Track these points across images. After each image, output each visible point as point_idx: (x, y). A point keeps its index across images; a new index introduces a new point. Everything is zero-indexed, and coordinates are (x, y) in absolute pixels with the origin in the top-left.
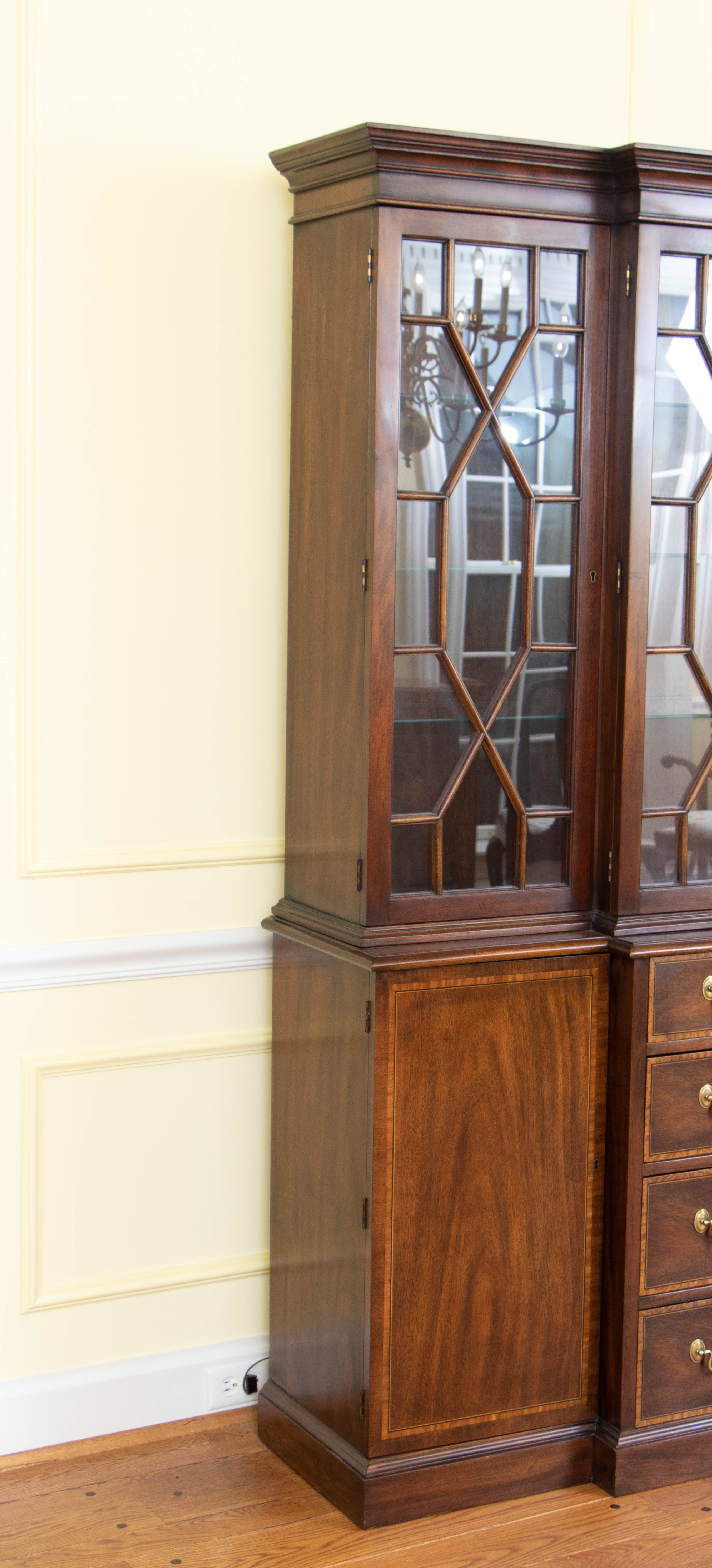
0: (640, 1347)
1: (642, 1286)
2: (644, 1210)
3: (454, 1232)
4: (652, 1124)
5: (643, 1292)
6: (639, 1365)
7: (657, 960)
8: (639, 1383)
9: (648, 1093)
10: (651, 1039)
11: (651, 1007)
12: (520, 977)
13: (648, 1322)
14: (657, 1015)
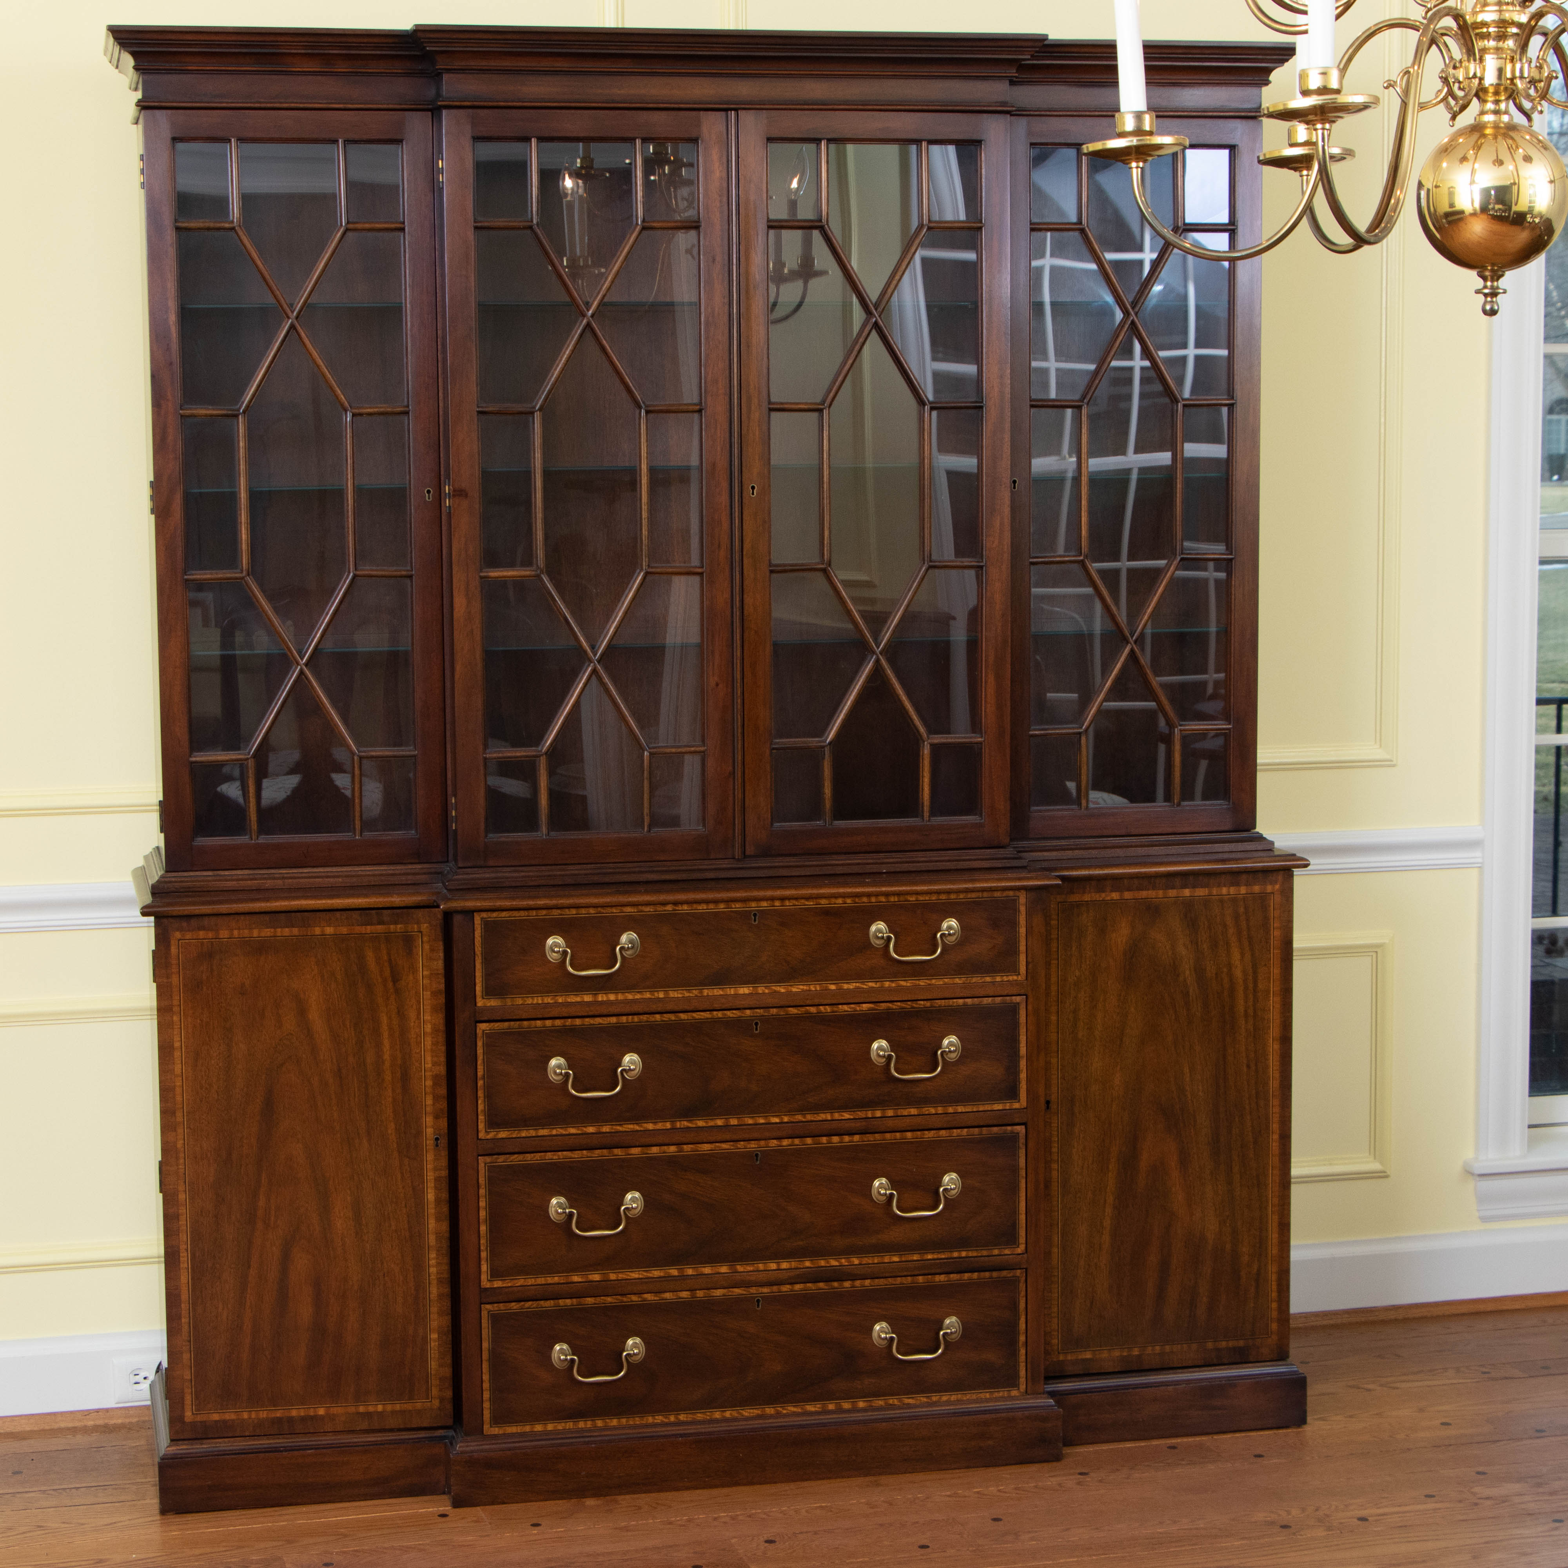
0: (485, 1345)
1: (484, 1277)
2: (482, 1191)
3: (262, 1203)
4: (488, 1097)
5: (485, 1283)
6: (485, 1366)
7: (484, 915)
8: (486, 1385)
9: (480, 1062)
10: (480, 1003)
11: (478, 966)
12: (329, 930)
13: (495, 1318)
14: (487, 976)
